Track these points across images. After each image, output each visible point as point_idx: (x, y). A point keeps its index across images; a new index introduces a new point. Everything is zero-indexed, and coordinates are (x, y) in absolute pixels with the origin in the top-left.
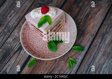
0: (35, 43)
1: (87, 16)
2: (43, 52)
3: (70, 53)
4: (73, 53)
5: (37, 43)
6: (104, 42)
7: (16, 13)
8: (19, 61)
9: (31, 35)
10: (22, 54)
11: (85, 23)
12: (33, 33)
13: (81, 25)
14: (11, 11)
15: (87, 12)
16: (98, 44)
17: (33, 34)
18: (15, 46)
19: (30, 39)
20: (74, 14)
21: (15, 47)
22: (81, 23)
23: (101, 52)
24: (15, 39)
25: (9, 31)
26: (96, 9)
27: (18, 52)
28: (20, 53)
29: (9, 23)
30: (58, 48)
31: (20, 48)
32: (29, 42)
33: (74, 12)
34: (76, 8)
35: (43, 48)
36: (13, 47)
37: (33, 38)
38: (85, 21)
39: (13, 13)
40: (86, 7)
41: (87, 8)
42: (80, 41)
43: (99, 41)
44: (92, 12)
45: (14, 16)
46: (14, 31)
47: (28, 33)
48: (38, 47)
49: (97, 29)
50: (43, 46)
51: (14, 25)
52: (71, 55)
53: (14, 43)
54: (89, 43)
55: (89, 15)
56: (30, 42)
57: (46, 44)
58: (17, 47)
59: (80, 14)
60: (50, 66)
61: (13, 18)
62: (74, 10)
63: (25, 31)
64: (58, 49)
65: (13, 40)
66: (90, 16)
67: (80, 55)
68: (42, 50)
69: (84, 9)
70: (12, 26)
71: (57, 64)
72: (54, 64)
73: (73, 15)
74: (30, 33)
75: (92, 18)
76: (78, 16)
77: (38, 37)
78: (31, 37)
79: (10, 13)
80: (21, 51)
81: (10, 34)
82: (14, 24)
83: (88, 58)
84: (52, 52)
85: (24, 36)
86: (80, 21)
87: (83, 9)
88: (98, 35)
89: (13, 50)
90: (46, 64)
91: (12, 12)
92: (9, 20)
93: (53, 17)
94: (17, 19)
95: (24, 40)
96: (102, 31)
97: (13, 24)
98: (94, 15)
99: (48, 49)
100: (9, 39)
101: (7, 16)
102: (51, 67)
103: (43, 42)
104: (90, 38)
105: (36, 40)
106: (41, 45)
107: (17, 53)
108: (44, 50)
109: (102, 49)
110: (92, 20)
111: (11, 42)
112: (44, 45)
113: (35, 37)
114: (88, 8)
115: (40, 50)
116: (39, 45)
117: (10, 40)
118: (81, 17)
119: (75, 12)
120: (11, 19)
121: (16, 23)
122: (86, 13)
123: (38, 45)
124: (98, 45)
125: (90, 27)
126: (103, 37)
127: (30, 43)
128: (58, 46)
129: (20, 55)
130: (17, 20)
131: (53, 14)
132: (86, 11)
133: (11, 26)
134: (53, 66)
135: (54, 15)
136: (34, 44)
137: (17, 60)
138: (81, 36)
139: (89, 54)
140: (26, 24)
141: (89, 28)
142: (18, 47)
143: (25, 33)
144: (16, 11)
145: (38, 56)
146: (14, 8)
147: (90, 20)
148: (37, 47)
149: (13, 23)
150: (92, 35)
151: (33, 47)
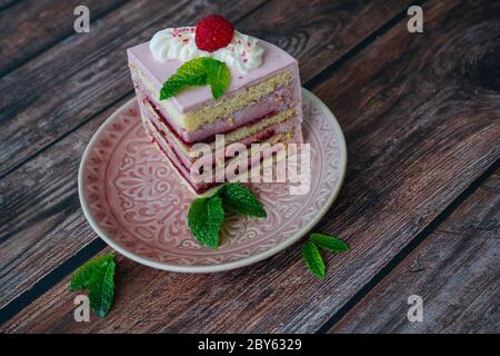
0: (140, 195)
1: (415, 139)
2: (157, 235)
3: (284, 276)
4: (297, 280)
5: (150, 194)
6: (465, 264)
7: (114, 71)
8: (41, 255)
9: (134, 160)
10: (69, 228)
11: (397, 167)
12: (147, 152)
13: (373, 170)
14: (96, 61)
15: (422, 122)
16: (433, 265)
17: (146, 156)
18: (53, 191)
19: (127, 173)
20: (359, 119)
21: (52, 196)
22: (379, 163)
23: (435, 305)
24: (64, 163)
25: (53, 129)
26: (465, 122)
27: (54, 217)
28: (59, 222)
29: (69, 102)
30: (235, 236)
31: (71, 205)
32: (114, 182)
33: (362, 111)
34: (372, 98)
35: (166, 222)
36: (44, 193)
37: (140, 170)
38: (400, 157)
39: (101, 69)
40: (422, 104)
41: (423, 108)
42: (348, 232)
43: (443, 255)
44: (444, 127)
45: (100, 80)
46: (74, 134)
47: (127, 148)
48: (148, 212)
49: (445, 199)
50: (172, 212)
51: (86, 112)
52: (286, 283)
53: (52, 177)
54: (391, 253)
55: (424, 138)
56: (121, 186)
57: (186, 207)
58: (57, 197)
59: (386, 126)
60: (169, 310)
61: (94, 84)
62: (363, 104)
63: (119, 135)
64: (233, 241)
65: (56, 165)
66: (430, 142)
67: (326, 293)
68: (159, 227)
69: (409, 111)
70: (77, 114)
71: (203, 307)
72: (192, 303)
73: (351, 122)
74: (136, 148)
75: (434, 152)
76: (373, 131)
77: (162, 173)
78: (132, 167)
79: (89, 65)
80: (68, 214)
81: (53, 140)
82: (87, 107)
83: (362, 315)
84: (199, 247)
85: (102, 152)
86: (376, 151)
87: (405, 110)
88: (445, 227)
89: (37, 206)
90: (154, 295)
91: (101, 63)
92: (74, 90)
93: (243, 73)
94: (107, 93)
95: (95, 166)
96: (469, 214)
97: (83, 109)
98: (448, 142)
99: (184, 232)
100: (40, 158)
101: (74, 74)
102: (172, 316)
103: (174, 196)
104: (399, 233)
105: (151, 181)
106: (162, 205)
107: (49, 220)
108: (166, 231)
109: (444, 294)
110: (433, 160)
111: (42, 172)
112: (177, 212)
113: (150, 169)
114: (428, 110)
115: (151, 224)
116: (155, 206)
117: (45, 162)
118: (387, 140)
119: (367, 113)
120: (85, 88)
121: (99, 105)
122: (415, 128)
123: (149, 205)
124: (428, 272)
125: (416, 186)
126: (467, 239)
127: (117, 188)
128: (237, 229)
129: (57, 230)
130: (108, 97)
131: (246, 61)
132: (417, 118)
133: (70, 114)
134: (181, 312)
135: (247, 65)
136: (135, 195)
137: (33, 249)
138: (362, 213)
139: (374, 301)
140: (131, 111)
141: (410, 190)
142: (62, 198)
143: (115, 142)
144: (117, 66)
145: (129, 246)
146: (113, 54)
147: (423, 156)
148: (142, 212)
149: (85, 103)
150: (412, 222)
151: (125, 205)
